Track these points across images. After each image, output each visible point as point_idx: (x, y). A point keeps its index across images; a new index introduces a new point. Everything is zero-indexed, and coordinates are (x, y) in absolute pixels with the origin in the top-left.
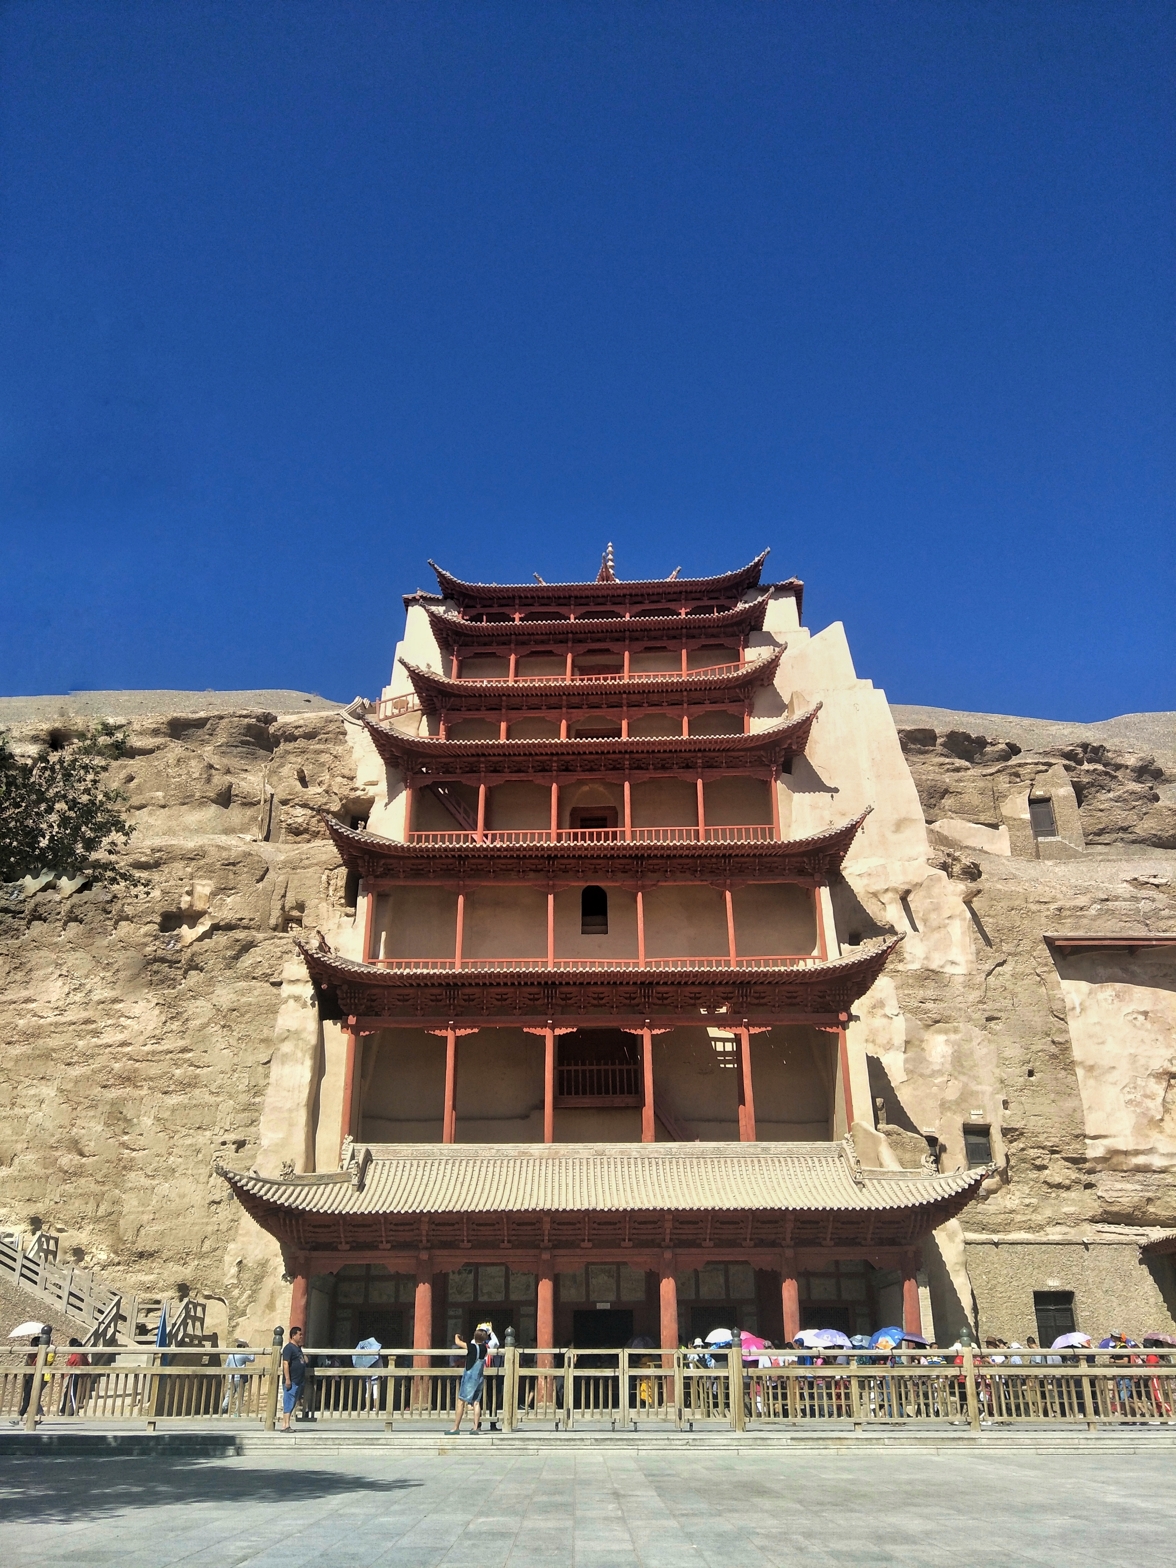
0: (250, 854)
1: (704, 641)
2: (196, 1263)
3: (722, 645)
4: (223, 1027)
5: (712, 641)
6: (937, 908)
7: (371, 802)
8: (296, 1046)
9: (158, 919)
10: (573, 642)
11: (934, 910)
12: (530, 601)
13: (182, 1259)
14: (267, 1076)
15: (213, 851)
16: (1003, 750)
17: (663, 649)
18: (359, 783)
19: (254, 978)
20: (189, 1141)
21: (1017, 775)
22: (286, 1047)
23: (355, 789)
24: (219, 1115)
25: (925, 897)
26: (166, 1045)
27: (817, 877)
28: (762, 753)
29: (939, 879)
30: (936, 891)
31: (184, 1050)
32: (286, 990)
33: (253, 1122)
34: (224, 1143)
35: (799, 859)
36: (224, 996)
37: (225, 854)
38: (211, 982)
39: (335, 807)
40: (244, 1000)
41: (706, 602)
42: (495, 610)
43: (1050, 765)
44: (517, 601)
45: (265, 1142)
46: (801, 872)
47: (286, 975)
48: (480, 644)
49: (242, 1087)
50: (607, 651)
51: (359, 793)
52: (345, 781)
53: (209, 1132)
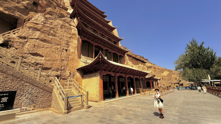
2: (60, 71)
13: (57, 70)
14: (70, 40)
18: (66, 5)
19: (65, 22)
22: (74, 36)
24: (61, 44)
26: (47, 25)
31: (52, 28)
32: (72, 27)
33: (68, 47)
34: (63, 49)
36: (60, 22)
38: (55, 18)
40: (65, 25)
45: (71, 51)
49: (66, 40)
52: (63, 4)
53: (60, 46)
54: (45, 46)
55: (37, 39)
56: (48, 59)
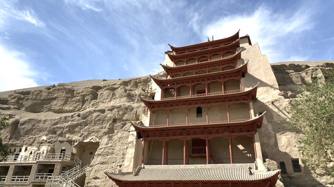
0: (130, 106)
1: (226, 51)
3: (230, 52)
4: (119, 141)
5: (228, 51)
6: (281, 105)
7: (155, 93)
8: (132, 144)
9: (112, 120)
10: (198, 55)
11: (281, 106)
12: (189, 49)
14: (126, 151)
15: (122, 106)
16: (304, 67)
17: (217, 54)
18: (153, 90)
19: (125, 131)
20: (111, 165)
21: (308, 72)
22: (130, 145)
23: (152, 91)
24: (117, 160)
25: (278, 103)
26: (108, 146)
27: (249, 100)
28: (236, 73)
29: (282, 98)
30: (281, 101)
31: (112, 146)
32: (131, 133)
33: (123, 161)
34: (117, 166)
35: (244, 97)
36: (119, 135)
37: (125, 106)
38: (118, 132)
39: (149, 95)
40: (123, 135)
41: (227, 43)
42: (183, 52)
43: (317, 69)
44: (187, 49)
45: (125, 165)
46: (245, 99)
47: (131, 130)
48: (179, 59)
49: (122, 154)
50: (205, 57)
51: (153, 92)
52: (150, 90)
53: (115, 163)
54: (103, 169)
55: (98, 164)
56: (103, 180)
